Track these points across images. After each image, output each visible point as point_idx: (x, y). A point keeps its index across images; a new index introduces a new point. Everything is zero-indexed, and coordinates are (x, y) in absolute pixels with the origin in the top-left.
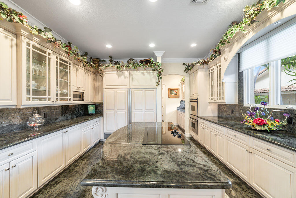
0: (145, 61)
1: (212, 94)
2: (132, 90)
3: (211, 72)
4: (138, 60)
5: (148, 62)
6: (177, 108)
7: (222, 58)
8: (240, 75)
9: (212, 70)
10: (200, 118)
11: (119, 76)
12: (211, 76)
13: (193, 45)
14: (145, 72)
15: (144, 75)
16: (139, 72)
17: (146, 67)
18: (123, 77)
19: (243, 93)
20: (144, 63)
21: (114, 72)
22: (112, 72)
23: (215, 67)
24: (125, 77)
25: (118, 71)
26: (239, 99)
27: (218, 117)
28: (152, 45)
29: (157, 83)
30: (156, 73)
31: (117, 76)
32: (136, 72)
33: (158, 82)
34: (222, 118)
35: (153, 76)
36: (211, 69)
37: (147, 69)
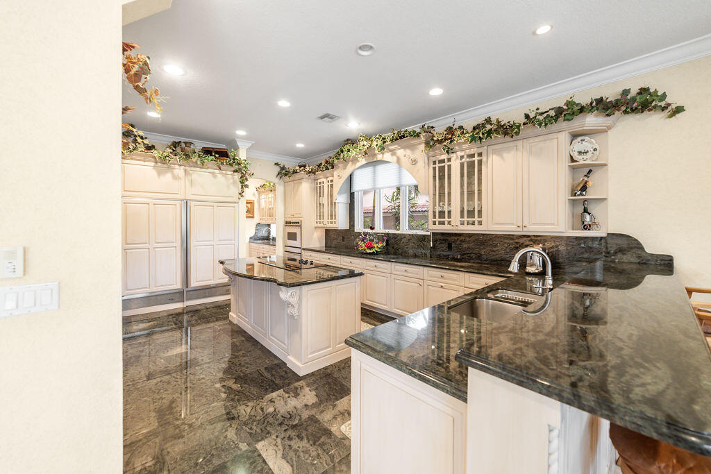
0: (217, 152)
1: (320, 216)
2: (191, 204)
3: (319, 185)
4: (199, 145)
5: (223, 154)
6: (251, 238)
7: (336, 173)
8: (352, 195)
9: (320, 183)
10: (304, 249)
11: (159, 174)
12: (319, 191)
13: (300, 146)
14: (217, 171)
15: (215, 177)
16: (204, 170)
17: (222, 164)
18: (169, 175)
19: (354, 217)
20: (217, 156)
21: (146, 163)
22: (142, 163)
23: (325, 180)
24: (175, 178)
25: (156, 163)
26: (350, 223)
27: (326, 246)
28: (241, 133)
29: (240, 194)
30: (237, 176)
31: (154, 173)
32: (198, 169)
33: (240, 192)
34: (330, 247)
35: (231, 181)
36: (319, 181)
37: (222, 167)
